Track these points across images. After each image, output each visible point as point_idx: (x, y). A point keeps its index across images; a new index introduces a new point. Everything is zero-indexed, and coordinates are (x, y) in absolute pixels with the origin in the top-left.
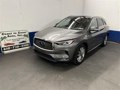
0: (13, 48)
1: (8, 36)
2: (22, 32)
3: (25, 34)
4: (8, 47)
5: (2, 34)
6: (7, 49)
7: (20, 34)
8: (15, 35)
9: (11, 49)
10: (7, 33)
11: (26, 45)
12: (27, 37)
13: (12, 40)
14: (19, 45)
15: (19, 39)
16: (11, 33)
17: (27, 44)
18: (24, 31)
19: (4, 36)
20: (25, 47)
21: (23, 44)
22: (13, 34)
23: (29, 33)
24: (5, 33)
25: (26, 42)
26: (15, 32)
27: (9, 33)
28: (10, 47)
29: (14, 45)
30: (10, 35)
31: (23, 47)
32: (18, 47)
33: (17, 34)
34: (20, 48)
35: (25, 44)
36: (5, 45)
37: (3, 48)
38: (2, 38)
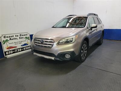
0: (16, 52)
1: (10, 39)
2: (23, 34)
3: (26, 36)
4: (10, 51)
5: (4, 38)
7: (22, 37)
8: (17, 37)
9: (13, 53)
11: (28, 48)
12: (29, 39)
13: (14, 43)
14: (22, 48)
15: (21, 42)
16: (13, 36)
17: (29, 46)
18: (25, 34)
19: (6, 39)
20: (27, 49)
21: (25, 47)
22: (15, 37)
23: (30, 35)
25: (28, 44)
26: (17, 35)
28: (13, 50)
30: (11, 38)
31: (25, 50)
32: (20, 50)
33: (19, 36)
34: (22, 51)
36: (8, 48)
37: (5, 52)
38: (4, 41)
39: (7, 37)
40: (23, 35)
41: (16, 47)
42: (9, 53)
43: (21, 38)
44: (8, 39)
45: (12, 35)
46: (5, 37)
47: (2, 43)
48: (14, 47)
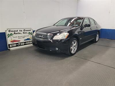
0: (19, 45)
2: (27, 30)
3: (30, 32)
4: (14, 44)
6: (13, 46)
8: (21, 32)
9: (17, 46)
10: (13, 30)
13: (18, 38)
14: (24, 42)
15: (24, 37)
17: (31, 41)
18: (29, 29)
19: (11, 33)
20: (30, 44)
21: (28, 42)
22: (19, 32)
24: (11, 30)
25: (30, 39)
26: (21, 30)
27: (15, 30)
28: (16, 44)
29: (19, 42)
31: (28, 44)
32: (23, 44)
33: (23, 31)
34: (25, 45)
35: (29, 41)
36: (12, 42)
37: (9, 45)
38: (8, 34)
39: (12, 31)
40: (26, 31)
41: (19, 41)
42: (12, 46)
43: (25, 33)
44: (13, 33)
45: (16, 30)
46: (10, 31)
47: (7, 37)
48: (18, 41)
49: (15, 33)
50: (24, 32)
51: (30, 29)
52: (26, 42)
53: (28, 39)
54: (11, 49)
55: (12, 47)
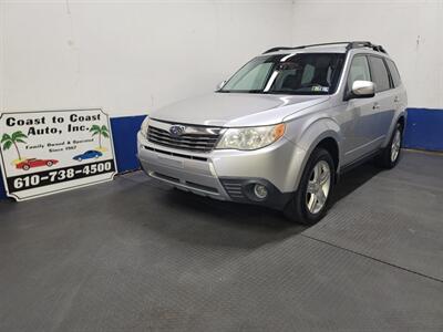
0: (52, 179)
1: (32, 131)
2: (85, 114)
3: (96, 123)
4: (30, 175)
5: (8, 124)
6: (27, 185)
7: (78, 124)
8: (58, 126)
9: (42, 183)
10: (25, 118)
11: (101, 167)
12: (105, 135)
13: (47, 148)
14: (76, 168)
15: (72, 145)
16: (43, 119)
17: (104, 162)
18: (91, 114)
19: (17, 128)
20: (98, 173)
21: (90, 165)
22: (49, 124)
23: (112, 119)
24: (18, 117)
25: (100, 154)
26: (58, 116)
27: (33, 117)
28: (41, 174)
29: (54, 167)
30: (37, 127)
31: (90, 175)
32: (71, 173)
33: (67, 121)
34: (77, 177)
35: (97, 163)
36: (20, 166)
37: (11, 180)
38: (5, 137)
39: (21, 123)
40: (81, 119)
41: (54, 162)
42: (24, 182)
44: (25, 129)
45: (40, 116)
46: (11, 122)
48: (46, 163)
49: (33, 129)
50: (73, 124)
51: (96, 113)
52: (82, 167)
53: (91, 152)
54: (21, 196)
55: (24, 188)
